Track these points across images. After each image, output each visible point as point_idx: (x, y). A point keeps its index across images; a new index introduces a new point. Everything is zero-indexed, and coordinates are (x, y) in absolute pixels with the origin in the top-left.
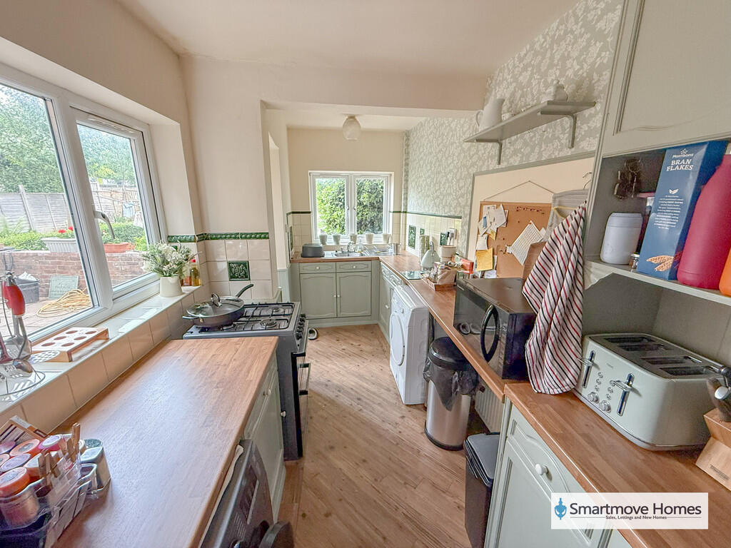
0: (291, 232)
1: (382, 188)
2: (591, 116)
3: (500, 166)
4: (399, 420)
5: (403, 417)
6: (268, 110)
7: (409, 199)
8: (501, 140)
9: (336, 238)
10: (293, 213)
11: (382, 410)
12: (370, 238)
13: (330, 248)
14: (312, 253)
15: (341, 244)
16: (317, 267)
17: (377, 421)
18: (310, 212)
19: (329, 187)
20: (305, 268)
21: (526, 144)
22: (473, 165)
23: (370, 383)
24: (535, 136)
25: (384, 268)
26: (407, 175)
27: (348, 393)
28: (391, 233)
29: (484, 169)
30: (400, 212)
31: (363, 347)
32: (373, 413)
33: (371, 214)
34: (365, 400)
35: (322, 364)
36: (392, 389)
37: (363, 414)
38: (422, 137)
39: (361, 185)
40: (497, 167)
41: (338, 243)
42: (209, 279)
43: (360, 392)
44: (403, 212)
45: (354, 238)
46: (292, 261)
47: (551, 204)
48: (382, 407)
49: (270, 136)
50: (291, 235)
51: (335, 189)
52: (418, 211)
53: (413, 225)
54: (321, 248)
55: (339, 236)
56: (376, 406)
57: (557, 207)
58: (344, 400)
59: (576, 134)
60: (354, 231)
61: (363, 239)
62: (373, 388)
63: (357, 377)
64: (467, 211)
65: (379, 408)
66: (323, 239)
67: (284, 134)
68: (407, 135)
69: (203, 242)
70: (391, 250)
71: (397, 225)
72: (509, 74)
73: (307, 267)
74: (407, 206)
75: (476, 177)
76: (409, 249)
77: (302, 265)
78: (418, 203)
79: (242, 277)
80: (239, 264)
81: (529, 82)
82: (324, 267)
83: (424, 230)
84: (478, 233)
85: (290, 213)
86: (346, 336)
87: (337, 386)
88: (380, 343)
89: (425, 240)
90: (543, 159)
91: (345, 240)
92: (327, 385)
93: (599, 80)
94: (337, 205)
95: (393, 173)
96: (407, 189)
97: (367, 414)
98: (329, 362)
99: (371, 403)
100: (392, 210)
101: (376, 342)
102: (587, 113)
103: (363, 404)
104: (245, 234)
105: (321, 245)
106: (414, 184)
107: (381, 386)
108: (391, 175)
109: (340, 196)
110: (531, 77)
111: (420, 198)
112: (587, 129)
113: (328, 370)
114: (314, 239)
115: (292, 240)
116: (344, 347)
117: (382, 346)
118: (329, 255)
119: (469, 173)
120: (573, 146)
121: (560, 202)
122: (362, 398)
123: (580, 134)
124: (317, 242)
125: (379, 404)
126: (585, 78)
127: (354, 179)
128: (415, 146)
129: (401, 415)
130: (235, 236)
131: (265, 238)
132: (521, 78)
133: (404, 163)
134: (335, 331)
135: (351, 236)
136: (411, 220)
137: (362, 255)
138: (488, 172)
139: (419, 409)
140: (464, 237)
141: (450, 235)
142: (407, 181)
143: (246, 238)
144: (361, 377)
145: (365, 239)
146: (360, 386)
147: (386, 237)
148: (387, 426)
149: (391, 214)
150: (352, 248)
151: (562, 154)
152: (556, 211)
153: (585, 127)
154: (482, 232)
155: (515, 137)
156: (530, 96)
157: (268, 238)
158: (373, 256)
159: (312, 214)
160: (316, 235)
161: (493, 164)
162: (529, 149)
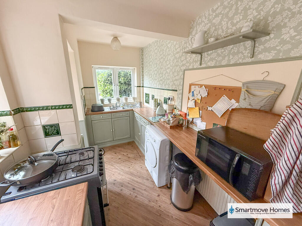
0: (84, 98)
1: (130, 75)
2: (266, 41)
3: (201, 67)
4: (157, 198)
5: (159, 195)
6: (65, 24)
7: (144, 80)
8: (202, 53)
9: (109, 100)
10: (84, 88)
11: (147, 193)
12: (126, 99)
13: (106, 106)
14: (97, 109)
15: (112, 103)
16: (101, 116)
17: (146, 202)
18: (94, 87)
19: (102, 74)
20: (94, 117)
21: (218, 55)
22: (183, 65)
23: (137, 177)
24: (225, 51)
25: (136, 115)
26: (143, 69)
27: (127, 186)
28: (136, 96)
29: (191, 67)
30: (140, 87)
31: (129, 155)
32: (143, 197)
33: (124, 87)
34: (137, 189)
35: (109, 170)
36: (149, 178)
37: (138, 199)
38: (151, 51)
39: (120, 73)
40: (199, 66)
41: (110, 103)
42: (28, 139)
43: (133, 184)
44: (142, 87)
45: (118, 100)
46: (86, 114)
47: (241, 87)
48: (146, 191)
49: (68, 42)
50: (85, 100)
51: (106, 75)
52: (149, 87)
53: (147, 93)
54: (102, 106)
55: (111, 99)
56: (143, 192)
57: (246, 89)
58: (126, 192)
59: (255, 51)
60: (118, 96)
61: (123, 99)
62: (139, 180)
63: (129, 174)
64: (181, 88)
65: (145, 192)
66: (102, 101)
67: (76, 44)
68: (141, 50)
69: (19, 114)
70: (138, 105)
71: (139, 93)
72: (206, 19)
73: (96, 117)
74: (143, 84)
75: (185, 71)
76: (146, 104)
77: (92, 116)
78: (150, 83)
79: (55, 134)
80: (51, 126)
81: (220, 23)
82: (105, 116)
83: (154, 96)
84: (189, 99)
85: (83, 88)
86: (119, 150)
87: (120, 183)
88: (137, 152)
89: (156, 101)
90: (231, 63)
91: (114, 101)
92: (114, 184)
93: (272, 21)
94: (107, 83)
95: (136, 68)
96: (143, 75)
97: (140, 198)
98: (113, 168)
99: (141, 190)
100: (136, 85)
101: (135, 151)
102: (263, 39)
103: (137, 192)
104: (55, 106)
105: (102, 105)
106: (147, 73)
107: (143, 178)
108: (135, 69)
109: (109, 79)
110: (222, 20)
111: (151, 80)
112: (263, 48)
113: (113, 173)
114: (97, 101)
115: (85, 102)
116: (120, 157)
117: (139, 153)
118: (107, 109)
119: (181, 70)
120: (253, 57)
121: (247, 86)
122: (135, 188)
123: (257, 50)
124: (99, 103)
125: (145, 190)
126: (262, 20)
127: (117, 70)
128: (146, 56)
129: (158, 195)
130: (47, 108)
131: (70, 108)
132: (214, 21)
133: (141, 63)
134: (113, 148)
135: (117, 99)
136: (146, 90)
137: (124, 108)
138: (193, 69)
139: (165, 188)
140: (179, 100)
141: (170, 99)
142: (143, 72)
143: (55, 109)
144: (132, 174)
145: (124, 100)
146: (133, 180)
147: (134, 98)
148: (152, 204)
149: (136, 88)
150: (118, 105)
151: (244, 61)
152: (246, 91)
153: (262, 47)
154: (191, 98)
155: (211, 51)
156: (221, 30)
157: (72, 108)
158: (129, 108)
159: (96, 88)
160: (98, 99)
161: (197, 65)
162: (221, 58)
